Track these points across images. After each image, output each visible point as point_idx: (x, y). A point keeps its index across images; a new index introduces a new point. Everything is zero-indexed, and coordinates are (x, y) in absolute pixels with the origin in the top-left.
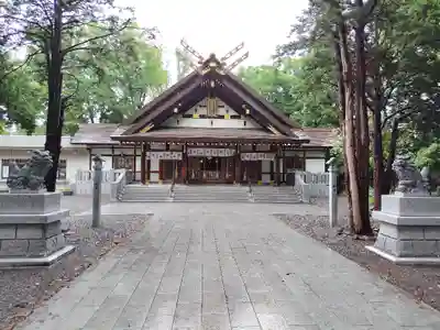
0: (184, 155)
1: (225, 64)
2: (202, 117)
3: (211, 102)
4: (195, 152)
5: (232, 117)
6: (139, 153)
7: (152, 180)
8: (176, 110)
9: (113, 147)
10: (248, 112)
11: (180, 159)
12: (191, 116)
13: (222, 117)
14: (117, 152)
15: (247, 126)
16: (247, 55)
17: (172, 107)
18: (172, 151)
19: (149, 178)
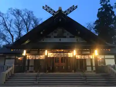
2: (55, 37)
3: (60, 30)
4: (51, 55)
5: (70, 37)
7: (30, 70)
8: (42, 33)
10: (79, 33)
11: (44, 58)
12: (49, 37)
13: (65, 37)
15: (79, 41)
16: (77, 7)
19: (28, 69)
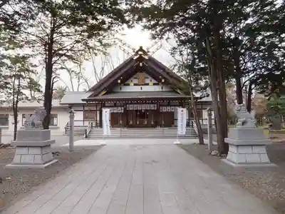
0: (125, 109)
1: (148, 52)
2: (135, 85)
3: (141, 75)
4: (131, 107)
5: (154, 84)
6: (98, 109)
8: (119, 81)
9: (83, 105)
10: (163, 81)
11: (122, 111)
12: (128, 85)
13: (148, 84)
14: (86, 108)
15: (164, 90)
16: (161, 46)
17: (117, 80)
18: (117, 107)
